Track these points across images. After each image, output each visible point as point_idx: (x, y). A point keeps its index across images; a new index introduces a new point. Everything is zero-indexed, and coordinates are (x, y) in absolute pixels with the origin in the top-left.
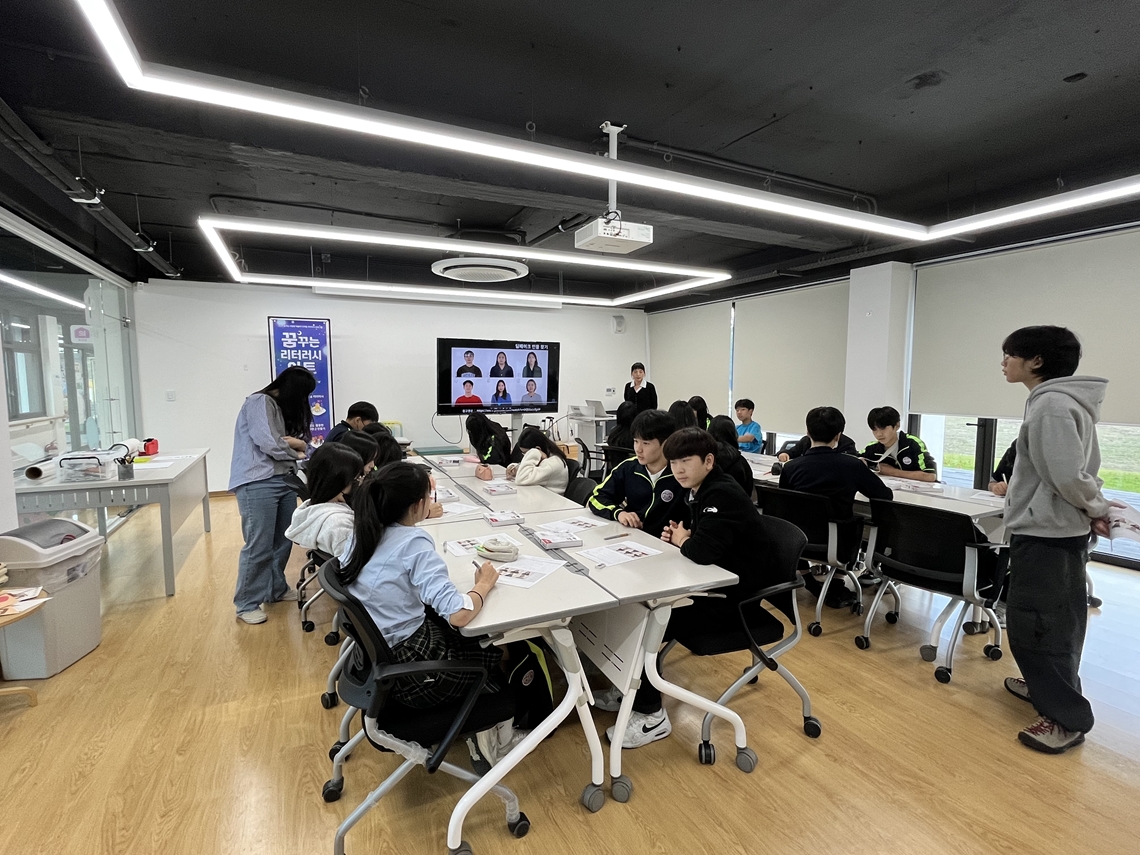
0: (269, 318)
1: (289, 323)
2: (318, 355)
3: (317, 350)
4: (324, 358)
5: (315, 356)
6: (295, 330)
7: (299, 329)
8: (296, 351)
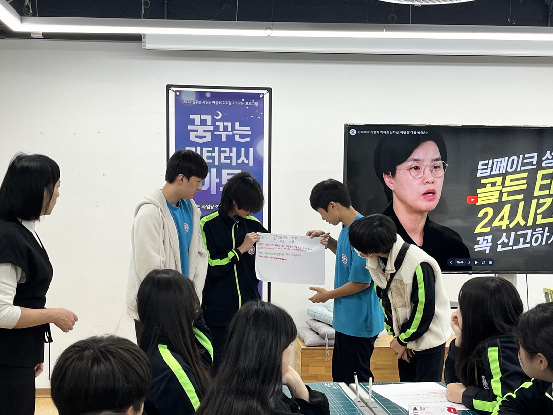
0: (169, 87)
1: (201, 96)
2: (247, 156)
3: (247, 146)
4: (259, 161)
5: (243, 158)
6: (211, 111)
7: (219, 108)
8: (211, 149)
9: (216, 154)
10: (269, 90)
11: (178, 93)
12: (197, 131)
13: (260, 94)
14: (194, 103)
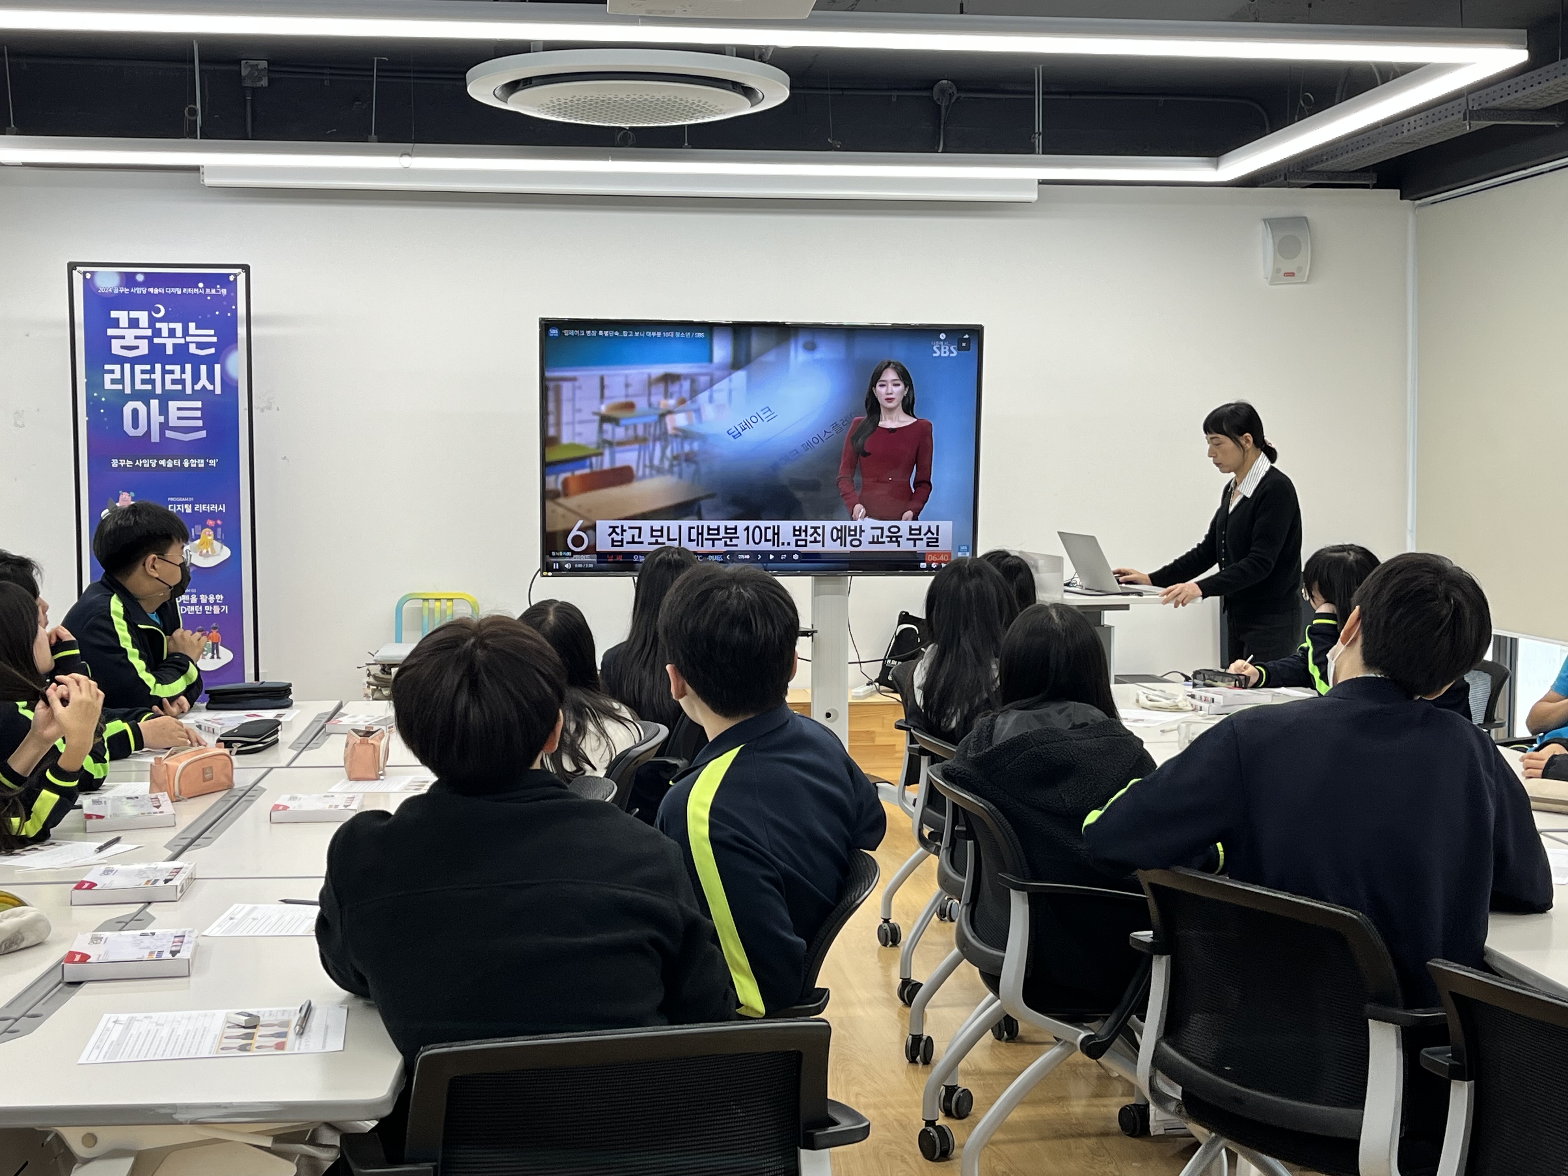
0: (72, 266)
1: (129, 280)
2: (211, 378)
3: (210, 361)
4: (229, 385)
5: (204, 381)
6: (146, 303)
7: (159, 298)
8: (148, 367)
9: (157, 376)
10: (246, 268)
11: (88, 276)
12: (123, 337)
13: (229, 275)
14: (116, 291)
